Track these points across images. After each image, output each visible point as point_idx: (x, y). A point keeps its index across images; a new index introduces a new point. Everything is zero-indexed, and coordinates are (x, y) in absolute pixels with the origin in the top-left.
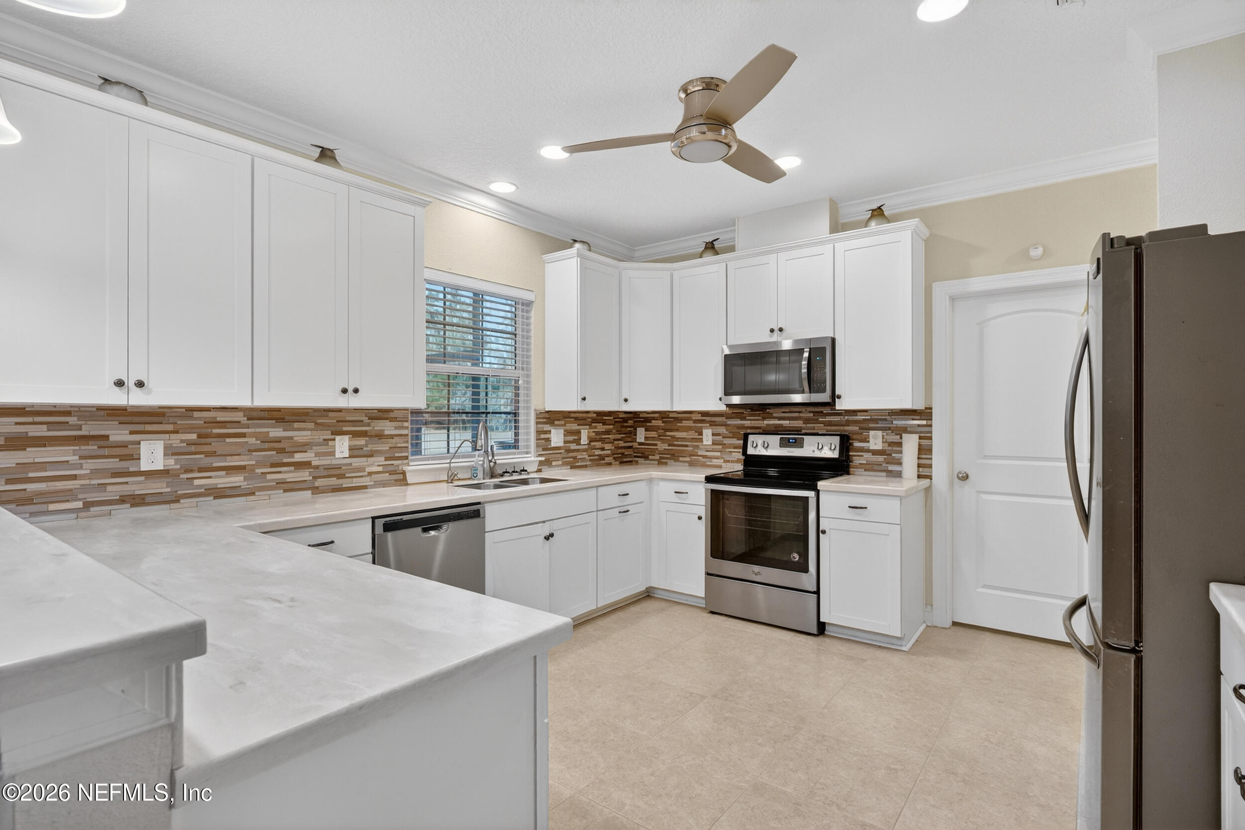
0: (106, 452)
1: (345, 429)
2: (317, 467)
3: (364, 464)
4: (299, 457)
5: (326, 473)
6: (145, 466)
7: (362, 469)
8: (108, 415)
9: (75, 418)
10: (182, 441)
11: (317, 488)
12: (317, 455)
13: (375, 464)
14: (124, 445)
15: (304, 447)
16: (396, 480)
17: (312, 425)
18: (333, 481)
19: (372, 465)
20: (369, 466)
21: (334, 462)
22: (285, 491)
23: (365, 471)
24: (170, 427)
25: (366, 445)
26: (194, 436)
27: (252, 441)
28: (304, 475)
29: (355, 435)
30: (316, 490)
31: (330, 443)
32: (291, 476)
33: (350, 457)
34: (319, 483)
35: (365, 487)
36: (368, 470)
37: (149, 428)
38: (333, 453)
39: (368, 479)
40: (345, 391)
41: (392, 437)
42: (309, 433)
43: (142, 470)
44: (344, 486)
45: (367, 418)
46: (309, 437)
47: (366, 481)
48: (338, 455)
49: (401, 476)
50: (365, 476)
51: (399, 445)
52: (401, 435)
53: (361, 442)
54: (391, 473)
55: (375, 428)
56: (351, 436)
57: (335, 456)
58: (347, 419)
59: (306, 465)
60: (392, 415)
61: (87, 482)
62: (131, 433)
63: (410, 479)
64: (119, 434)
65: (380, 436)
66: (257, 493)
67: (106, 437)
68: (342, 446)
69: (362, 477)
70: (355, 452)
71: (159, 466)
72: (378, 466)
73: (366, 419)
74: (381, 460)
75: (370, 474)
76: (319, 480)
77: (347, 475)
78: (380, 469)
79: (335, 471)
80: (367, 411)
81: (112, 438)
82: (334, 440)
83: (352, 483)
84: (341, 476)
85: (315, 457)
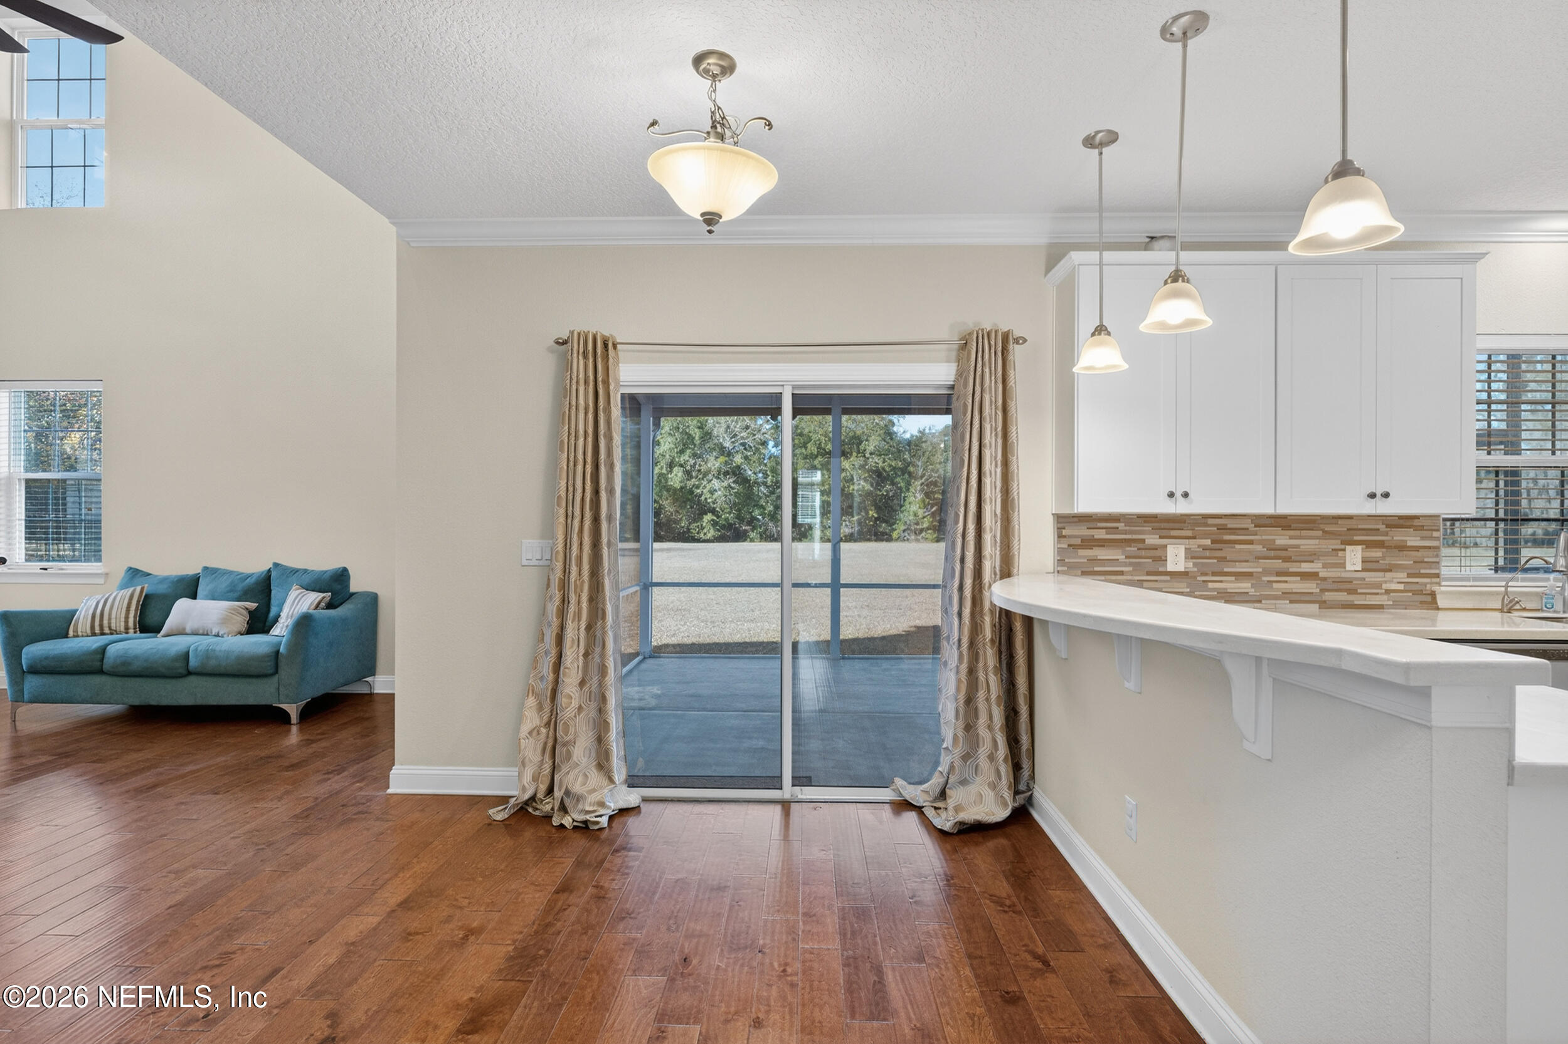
0: (1143, 553)
1: (1356, 538)
2: (1325, 579)
3: (1380, 579)
4: (1306, 567)
5: (1335, 586)
6: (1171, 567)
7: (1379, 586)
8: (1145, 522)
9: (1123, 524)
10: (1199, 546)
11: (1325, 602)
12: (1325, 566)
13: (1395, 581)
14: (1155, 548)
15: (1311, 557)
16: (1422, 602)
17: (1320, 533)
18: (1342, 597)
19: (1391, 582)
20: (1385, 582)
21: (1344, 575)
22: (1291, 602)
23: (1381, 589)
24: (1189, 533)
25: (1383, 558)
26: (1208, 542)
27: (1259, 548)
28: (1311, 587)
29: (1369, 545)
30: (1324, 605)
31: (1340, 553)
32: (1296, 585)
33: (1363, 570)
34: (1328, 596)
35: (1380, 607)
36: (1385, 586)
37: (1173, 533)
38: (1343, 565)
39: (1385, 597)
40: (1372, 496)
41: (1417, 549)
42: (1316, 542)
43: (1168, 570)
44: (1356, 603)
45: (1384, 526)
46: (1316, 547)
47: (1382, 600)
48: (1349, 567)
49: (1429, 599)
50: (1381, 594)
51: (1426, 560)
52: (1430, 548)
53: (1377, 553)
54: (1415, 593)
55: (1395, 538)
56: (1364, 546)
57: (1345, 568)
58: (1360, 527)
59: (1313, 576)
60: (1416, 522)
61: (1129, 578)
62: (1161, 537)
63: (1441, 602)
64: (1152, 540)
65: (1402, 548)
66: (1263, 602)
67: (1143, 541)
68: (1354, 558)
69: (1377, 594)
70: (1368, 565)
71: (1181, 568)
72: (1399, 583)
73: (1382, 527)
74: (1402, 576)
75: (1388, 592)
76: (1326, 593)
77: (1359, 591)
78: (1401, 587)
79: (1347, 585)
80: (1384, 518)
81: (1147, 541)
82: (1344, 550)
83: (1365, 600)
84: (1352, 592)
85: (1323, 567)
